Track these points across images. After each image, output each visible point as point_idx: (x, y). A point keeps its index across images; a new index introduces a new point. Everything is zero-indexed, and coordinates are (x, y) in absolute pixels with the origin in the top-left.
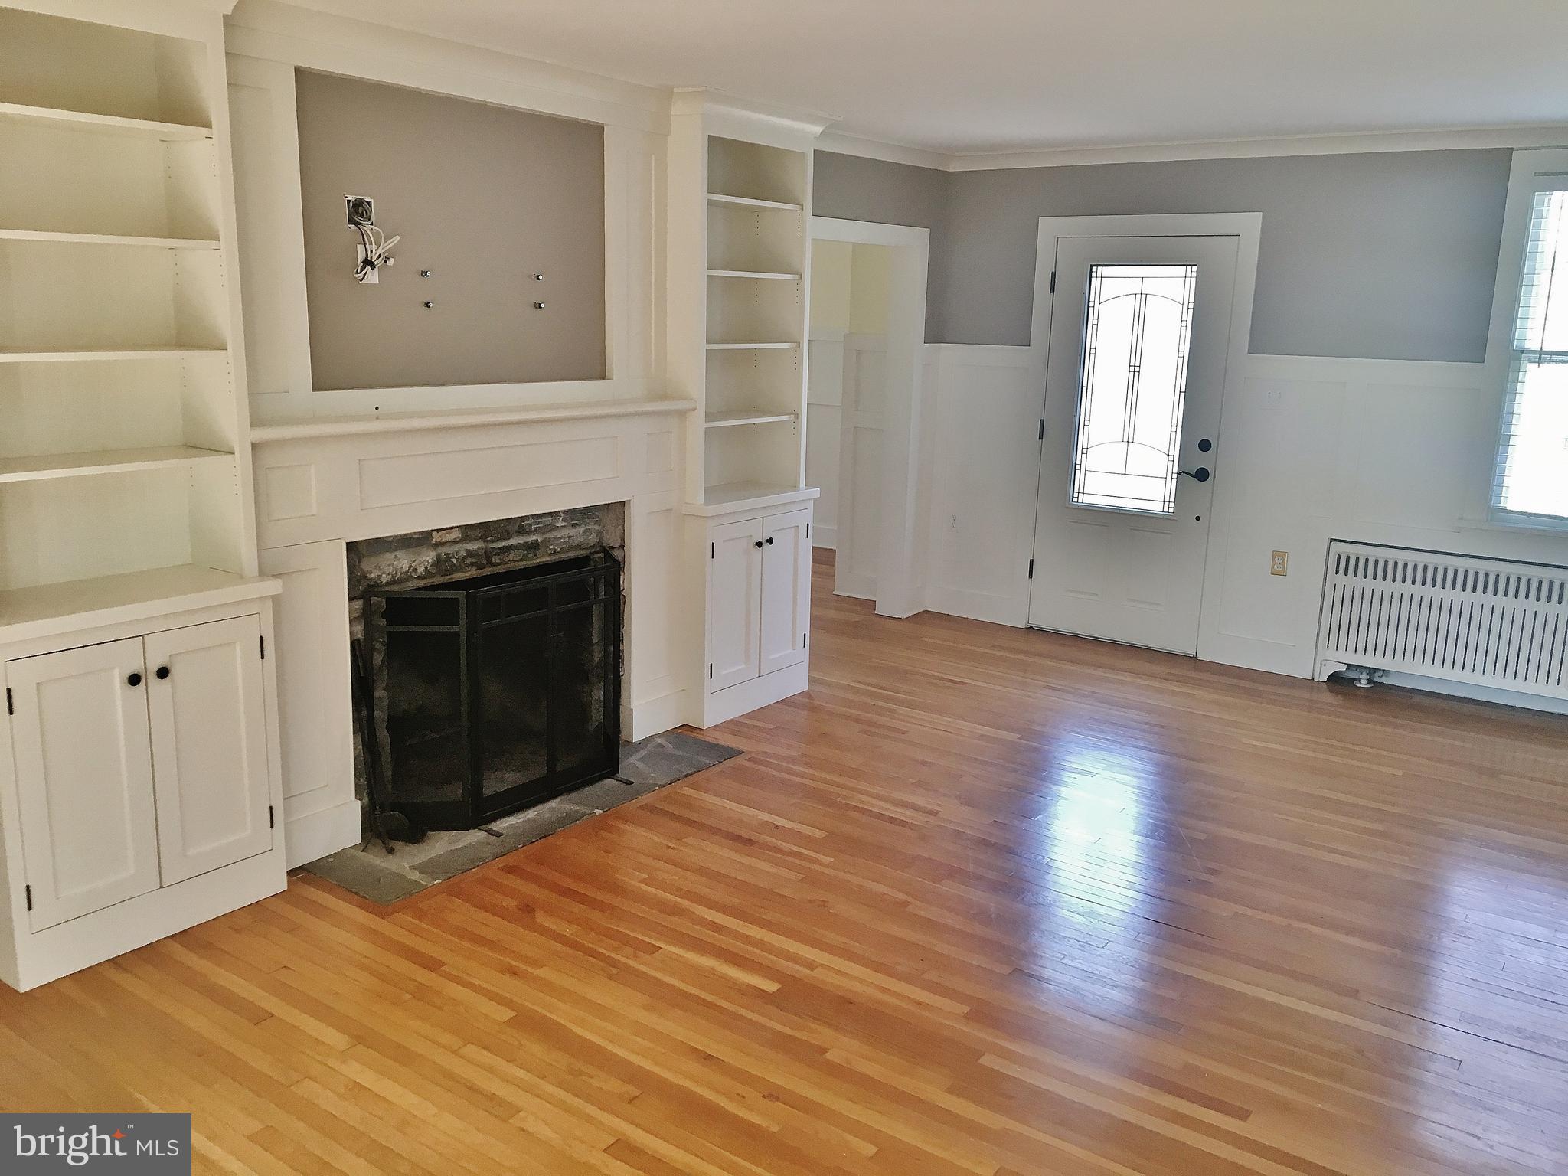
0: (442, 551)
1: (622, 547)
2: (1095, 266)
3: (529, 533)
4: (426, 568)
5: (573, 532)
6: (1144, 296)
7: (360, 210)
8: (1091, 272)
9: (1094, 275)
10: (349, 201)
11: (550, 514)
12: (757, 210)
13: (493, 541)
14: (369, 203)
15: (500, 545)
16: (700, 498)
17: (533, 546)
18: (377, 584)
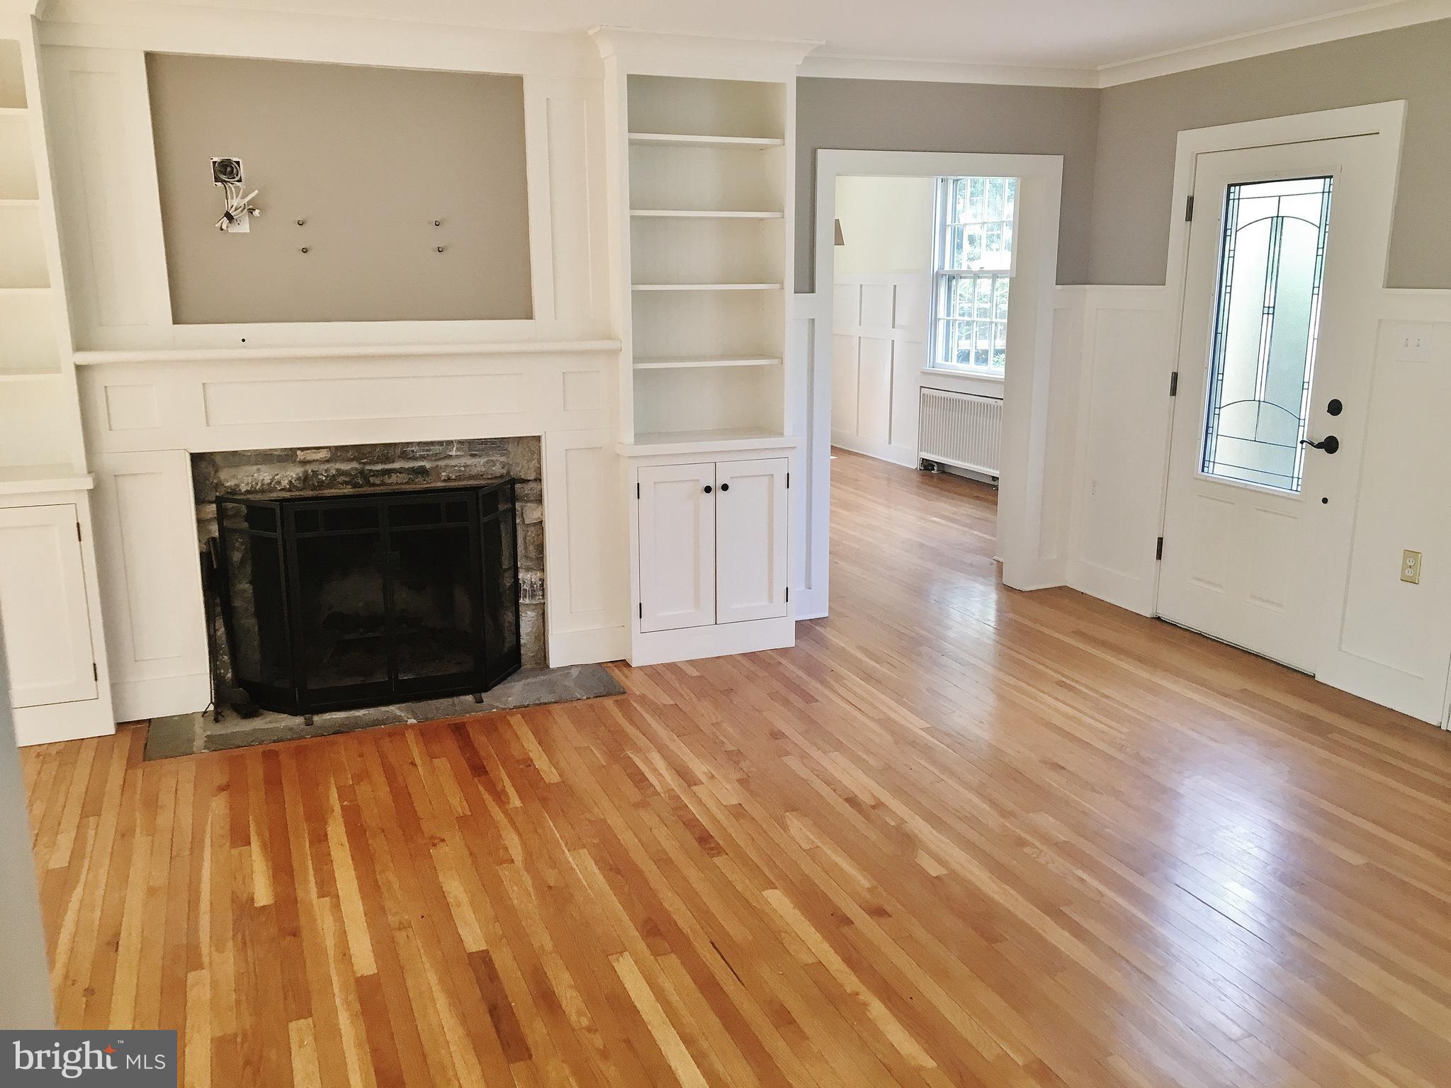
0: (309, 468)
1: (539, 480)
2: (1235, 185)
3: (414, 459)
4: (291, 482)
5: (470, 461)
6: (1280, 219)
7: (229, 169)
8: (1229, 193)
9: (1232, 196)
10: (214, 163)
11: (441, 443)
12: (762, 148)
13: (370, 463)
14: (238, 163)
15: (379, 467)
16: (629, 438)
17: (422, 472)
18: (234, 491)
